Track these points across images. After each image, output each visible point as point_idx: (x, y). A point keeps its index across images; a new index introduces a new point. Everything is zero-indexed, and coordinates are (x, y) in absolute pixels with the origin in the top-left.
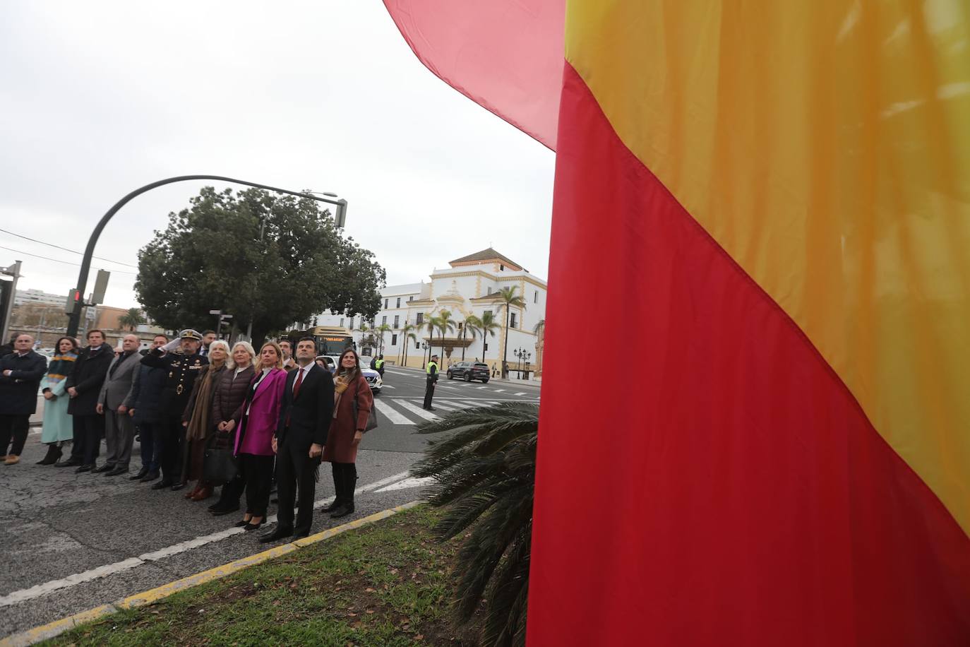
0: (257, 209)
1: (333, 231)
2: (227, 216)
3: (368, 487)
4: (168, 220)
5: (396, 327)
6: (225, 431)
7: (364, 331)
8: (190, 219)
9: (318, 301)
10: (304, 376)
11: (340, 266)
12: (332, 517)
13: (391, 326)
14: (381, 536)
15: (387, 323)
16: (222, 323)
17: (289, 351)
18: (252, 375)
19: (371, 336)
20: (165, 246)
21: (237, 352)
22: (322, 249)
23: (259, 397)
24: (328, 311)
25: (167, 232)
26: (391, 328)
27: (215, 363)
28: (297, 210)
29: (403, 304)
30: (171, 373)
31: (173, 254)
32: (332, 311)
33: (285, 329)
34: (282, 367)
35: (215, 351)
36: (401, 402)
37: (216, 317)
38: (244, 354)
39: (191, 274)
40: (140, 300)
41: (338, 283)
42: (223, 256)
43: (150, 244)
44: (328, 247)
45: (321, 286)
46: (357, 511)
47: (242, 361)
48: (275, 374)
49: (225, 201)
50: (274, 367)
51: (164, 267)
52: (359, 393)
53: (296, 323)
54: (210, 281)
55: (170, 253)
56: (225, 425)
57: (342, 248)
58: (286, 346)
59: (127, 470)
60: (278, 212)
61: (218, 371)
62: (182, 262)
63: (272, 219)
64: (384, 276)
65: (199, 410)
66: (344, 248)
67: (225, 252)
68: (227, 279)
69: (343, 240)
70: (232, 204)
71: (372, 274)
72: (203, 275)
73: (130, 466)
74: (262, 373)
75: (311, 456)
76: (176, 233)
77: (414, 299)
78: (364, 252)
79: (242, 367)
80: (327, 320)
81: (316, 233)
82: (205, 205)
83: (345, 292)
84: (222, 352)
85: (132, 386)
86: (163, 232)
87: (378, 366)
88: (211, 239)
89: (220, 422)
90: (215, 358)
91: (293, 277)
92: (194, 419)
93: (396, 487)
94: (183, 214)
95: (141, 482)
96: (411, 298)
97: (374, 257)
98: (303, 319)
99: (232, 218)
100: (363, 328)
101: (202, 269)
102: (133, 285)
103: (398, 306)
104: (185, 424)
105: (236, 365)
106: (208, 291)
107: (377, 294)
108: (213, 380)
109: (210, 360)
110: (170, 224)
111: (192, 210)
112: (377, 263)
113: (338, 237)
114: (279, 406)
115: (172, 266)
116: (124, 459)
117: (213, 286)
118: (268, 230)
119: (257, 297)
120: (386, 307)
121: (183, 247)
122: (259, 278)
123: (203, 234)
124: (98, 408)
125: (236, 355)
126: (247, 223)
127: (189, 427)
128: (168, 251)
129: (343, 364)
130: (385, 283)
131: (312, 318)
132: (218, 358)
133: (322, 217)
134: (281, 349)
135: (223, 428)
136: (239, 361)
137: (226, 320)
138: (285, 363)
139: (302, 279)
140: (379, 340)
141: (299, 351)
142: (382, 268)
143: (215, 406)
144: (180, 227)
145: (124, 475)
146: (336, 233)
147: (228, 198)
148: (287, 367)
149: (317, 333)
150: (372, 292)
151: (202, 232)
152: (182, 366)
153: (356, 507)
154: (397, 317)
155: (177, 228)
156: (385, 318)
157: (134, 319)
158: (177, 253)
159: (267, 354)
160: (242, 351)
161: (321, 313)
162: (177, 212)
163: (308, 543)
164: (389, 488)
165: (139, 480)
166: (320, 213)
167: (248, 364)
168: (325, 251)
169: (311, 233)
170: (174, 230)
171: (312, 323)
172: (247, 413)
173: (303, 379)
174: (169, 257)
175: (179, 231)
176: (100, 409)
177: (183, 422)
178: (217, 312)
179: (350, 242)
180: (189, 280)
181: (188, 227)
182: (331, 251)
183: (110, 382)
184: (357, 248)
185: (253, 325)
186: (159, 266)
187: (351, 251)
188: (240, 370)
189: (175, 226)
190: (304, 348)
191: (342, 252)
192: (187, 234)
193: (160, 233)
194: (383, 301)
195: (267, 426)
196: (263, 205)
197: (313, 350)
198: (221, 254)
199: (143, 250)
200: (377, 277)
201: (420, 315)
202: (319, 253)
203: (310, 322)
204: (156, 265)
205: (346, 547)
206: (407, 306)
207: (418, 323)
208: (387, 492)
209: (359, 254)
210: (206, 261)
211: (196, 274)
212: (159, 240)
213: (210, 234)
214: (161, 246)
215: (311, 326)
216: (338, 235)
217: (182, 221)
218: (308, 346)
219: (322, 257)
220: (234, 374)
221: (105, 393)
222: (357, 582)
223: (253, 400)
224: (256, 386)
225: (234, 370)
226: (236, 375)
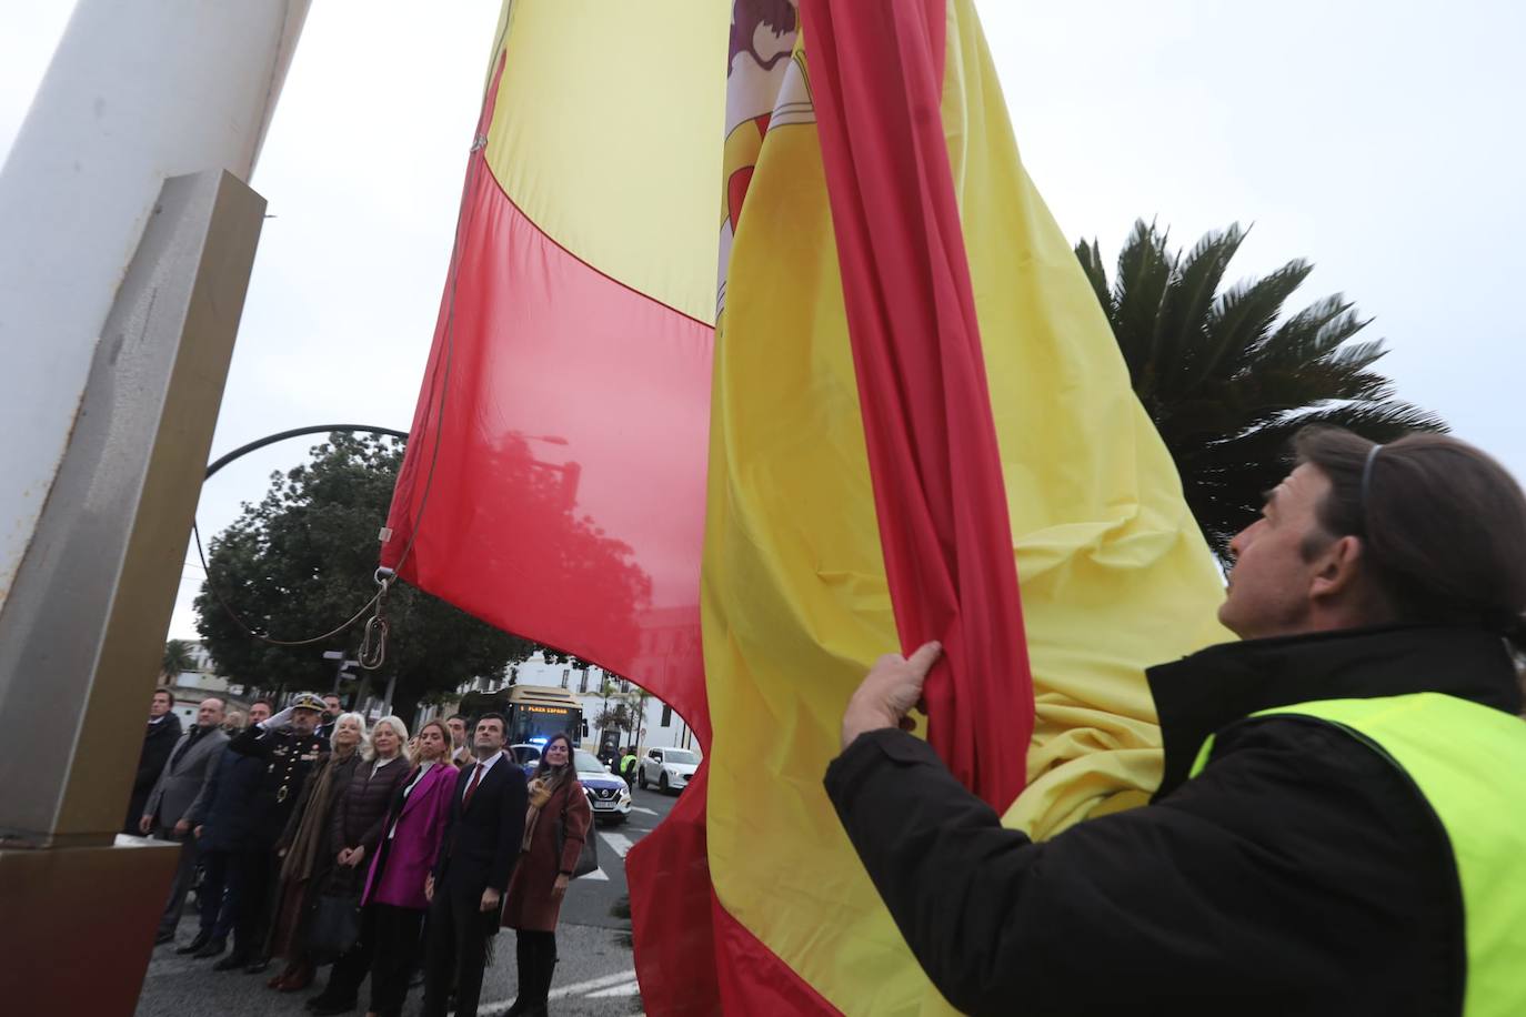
2: (371, 481)
4: (268, 485)
6: (348, 866)
7: (607, 697)
8: (306, 486)
10: (483, 776)
16: (344, 675)
17: (462, 734)
18: (401, 772)
20: (257, 530)
21: (380, 733)
23: (412, 810)
24: (539, 655)
25: (264, 504)
27: (341, 749)
30: (272, 766)
31: (269, 544)
32: (547, 656)
33: (456, 691)
34: (451, 761)
35: (343, 730)
37: (335, 664)
38: (390, 738)
39: (298, 584)
40: (201, 629)
42: (359, 551)
43: (233, 527)
47: (387, 748)
48: (438, 772)
49: (369, 452)
50: (438, 759)
51: (253, 569)
53: (477, 678)
54: (330, 596)
55: (264, 542)
56: (348, 855)
58: (457, 727)
59: (170, 939)
61: (341, 764)
62: (285, 560)
65: (306, 830)
67: (361, 546)
68: (359, 593)
70: (381, 457)
72: (320, 586)
73: (177, 932)
74: (420, 770)
75: (482, 910)
76: (278, 506)
79: (386, 758)
80: (535, 675)
82: (336, 459)
84: (353, 732)
85: (204, 786)
86: (256, 505)
87: (624, 767)
88: (339, 522)
89: (341, 850)
90: (341, 740)
92: (298, 841)
93: (626, 990)
94: (296, 474)
95: (195, 958)
98: (492, 670)
99: (379, 484)
101: (316, 573)
102: (193, 599)
104: (282, 853)
105: (377, 756)
106: (325, 615)
108: (335, 777)
109: (332, 745)
110: (271, 492)
111: (312, 466)
114: (442, 825)
115: (266, 567)
116: (171, 916)
117: (334, 607)
119: (410, 629)
121: (289, 533)
122: (418, 593)
123: (327, 512)
124: (143, 821)
125: (378, 739)
127: (287, 859)
128: (261, 538)
129: (548, 759)
131: (508, 670)
132: (347, 741)
134: (451, 730)
135: (345, 860)
136: (381, 749)
137: (351, 670)
138: (455, 753)
140: (636, 716)
141: (478, 734)
143: (337, 821)
144: (287, 497)
145: (168, 946)
147: (376, 447)
148: (457, 761)
149: (516, 698)
151: (327, 508)
152: (290, 754)
155: (283, 498)
157: (174, 663)
158: (277, 543)
159: (428, 739)
160: (389, 732)
161: (525, 661)
162: (285, 471)
165: (191, 955)
167: (396, 753)
170: (277, 504)
171: (508, 678)
172: (391, 835)
173: (481, 778)
174: (261, 549)
175: (284, 504)
176: (145, 823)
177: (280, 849)
178: (337, 655)
180: (292, 593)
181: (301, 497)
183: (170, 778)
185: (397, 680)
186: (244, 568)
188: (382, 763)
189: (280, 495)
190: (486, 731)
192: (298, 508)
193: (251, 506)
195: (419, 859)
197: (500, 733)
198: (354, 549)
199: (219, 536)
203: (504, 676)
204: (240, 565)
210: (326, 561)
211: (305, 583)
212: (248, 520)
213: (341, 514)
214: (250, 530)
215: (505, 685)
217: (293, 489)
218: (493, 728)
220: (371, 769)
221: (159, 797)
223: (402, 813)
224: (407, 791)
225: (372, 763)
226: (374, 772)
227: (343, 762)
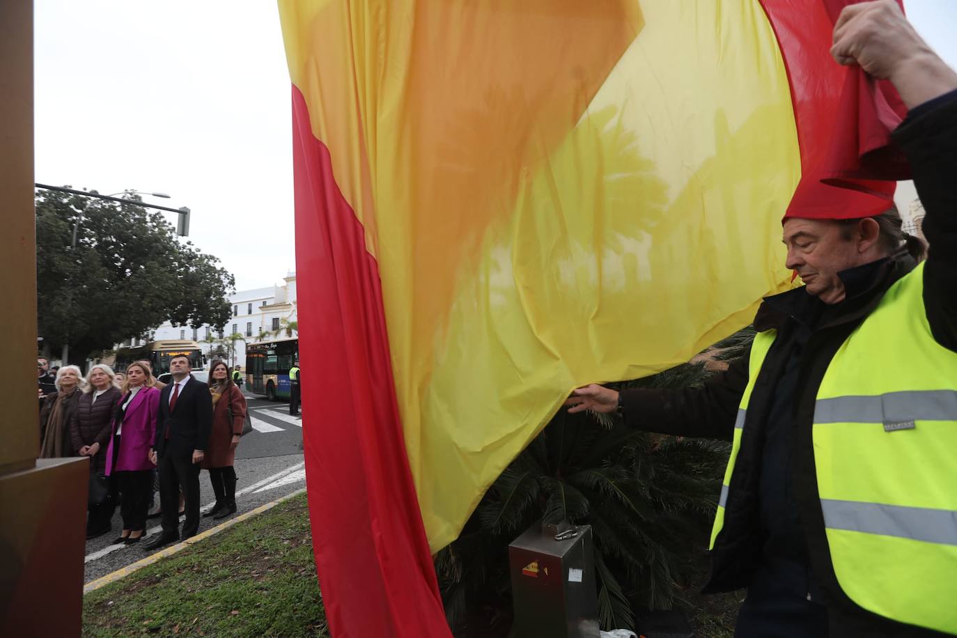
0: (64, 211)
1: (167, 235)
3: (246, 490)
5: (249, 334)
6: (89, 455)
7: (212, 341)
9: (155, 314)
10: (180, 390)
11: (180, 273)
12: (215, 519)
13: (243, 334)
14: (269, 521)
15: (238, 331)
19: (220, 347)
21: (95, 375)
22: (156, 255)
23: (130, 416)
24: (168, 323)
26: (244, 337)
27: (65, 389)
28: (119, 213)
29: (255, 310)
32: (172, 322)
35: (64, 377)
36: (264, 411)
38: (102, 377)
41: (178, 293)
44: (163, 254)
45: (158, 297)
46: (238, 510)
47: (102, 383)
48: (145, 392)
50: (142, 385)
52: (233, 401)
56: (88, 449)
57: (180, 253)
60: (93, 215)
63: (85, 222)
64: (232, 282)
66: (182, 253)
69: (181, 245)
71: (219, 281)
74: (129, 393)
75: (193, 461)
77: (267, 304)
78: (206, 257)
79: (101, 390)
80: (167, 334)
81: (147, 238)
83: (189, 302)
84: (72, 377)
89: (81, 447)
90: (64, 383)
91: (121, 288)
93: (274, 485)
96: (264, 303)
97: (220, 262)
98: (140, 333)
100: (209, 339)
103: (250, 312)
105: (94, 389)
107: (226, 301)
108: (65, 407)
109: (58, 387)
112: (223, 268)
113: (174, 242)
114: (153, 422)
118: (81, 234)
120: (236, 314)
126: (54, 229)
129: (214, 376)
130: (234, 289)
131: (150, 333)
132: (68, 383)
133: (153, 220)
135: (86, 452)
136: (96, 385)
139: (133, 290)
142: (230, 274)
143: (73, 432)
146: (171, 238)
149: (157, 348)
150: (221, 300)
153: (238, 508)
154: (249, 324)
156: (235, 326)
159: (133, 374)
160: (101, 374)
161: (158, 327)
163: (199, 540)
164: (267, 488)
166: (150, 215)
167: (109, 386)
168: (160, 258)
169: (140, 239)
173: (180, 393)
179: (189, 247)
182: (167, 258)
184: (198, 253)
187: (191, 257)
188: (99, 393)
191: (181, 258)
194: (233, 308)
195: (141, 443)
196: (72, 207)
200: (225, 284)
201: (276, 321)
202: (153, 260)
203: (147, 336)
205: (238, 534)
206: (260, 312)
207: (274, 329)
208: (265, 491)
209: (202, 259)
216: (174, 239)
219: (157, 265)
220: (92, 397)
222: (255, 555)
223: (124, 420)
224: (124, 407)
225: (91, 394)
226: (95, 399)
227: (69, 397)
